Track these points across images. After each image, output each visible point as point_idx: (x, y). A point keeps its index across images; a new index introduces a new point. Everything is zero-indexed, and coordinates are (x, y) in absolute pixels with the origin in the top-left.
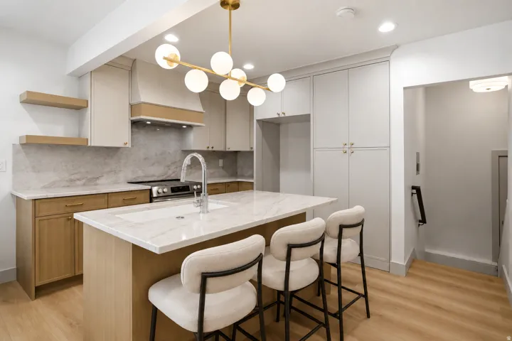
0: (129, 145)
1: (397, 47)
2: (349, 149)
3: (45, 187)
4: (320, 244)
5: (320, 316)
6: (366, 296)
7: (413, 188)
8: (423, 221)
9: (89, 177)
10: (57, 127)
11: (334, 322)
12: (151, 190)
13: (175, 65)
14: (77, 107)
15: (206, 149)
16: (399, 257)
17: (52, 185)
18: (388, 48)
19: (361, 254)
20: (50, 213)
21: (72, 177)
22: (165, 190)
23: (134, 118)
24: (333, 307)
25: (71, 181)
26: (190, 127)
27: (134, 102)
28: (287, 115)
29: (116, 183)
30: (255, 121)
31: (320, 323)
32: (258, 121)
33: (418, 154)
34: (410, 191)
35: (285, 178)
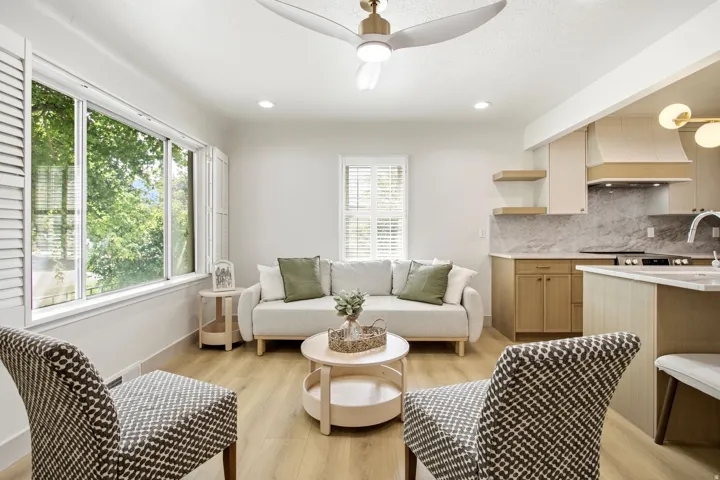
0: (586, 212)
9: (543, 244)
12: (616, 259)
13: (683, 124)
20: (528, 272)
21: (530, 244)
23: (590, 183)
25: (529, 247)
26: (664, 184)
27: (593, 163)
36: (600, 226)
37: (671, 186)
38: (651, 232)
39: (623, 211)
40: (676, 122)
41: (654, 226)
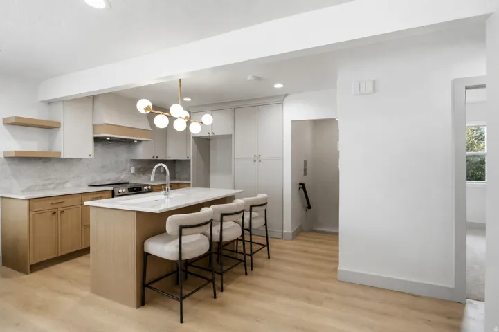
0: (92, 157)
1: (286, 95)
2: (257, 159)
3: (23, 191)
4: (242, 213)
5: (241, 257)
6: (267, 245)
7: (300, 184)
8: (309, 207)
9: (58, 182)
10: (32, 144)
11: (248, 258)
12: (113, 191)
13: (148, 112)
14: (49, 127)
15: (152, 158)
16: (288, 228)
17: (29, 189)
18: (281, 95)
19: (266, 225)
20: (41, 209)
21: (45, 182)
22: (124, 190)
23: (96, 136)
24: (248, 251)
25: (44, 185)
26: (140, 141)
28: (215, 134)
29: (78, 186)
30: (191, 137)
31: (241, 260)
32: (193, 137)
33: (305, 162)
34: (298, 186)
35: (214, 178)
36: (103, 167)
37: (143, 142)
38: (133, 170)
39: (117, 157)
40: (146, 109)
41: (134, 166)
